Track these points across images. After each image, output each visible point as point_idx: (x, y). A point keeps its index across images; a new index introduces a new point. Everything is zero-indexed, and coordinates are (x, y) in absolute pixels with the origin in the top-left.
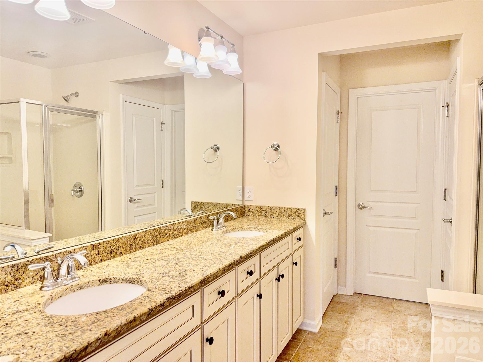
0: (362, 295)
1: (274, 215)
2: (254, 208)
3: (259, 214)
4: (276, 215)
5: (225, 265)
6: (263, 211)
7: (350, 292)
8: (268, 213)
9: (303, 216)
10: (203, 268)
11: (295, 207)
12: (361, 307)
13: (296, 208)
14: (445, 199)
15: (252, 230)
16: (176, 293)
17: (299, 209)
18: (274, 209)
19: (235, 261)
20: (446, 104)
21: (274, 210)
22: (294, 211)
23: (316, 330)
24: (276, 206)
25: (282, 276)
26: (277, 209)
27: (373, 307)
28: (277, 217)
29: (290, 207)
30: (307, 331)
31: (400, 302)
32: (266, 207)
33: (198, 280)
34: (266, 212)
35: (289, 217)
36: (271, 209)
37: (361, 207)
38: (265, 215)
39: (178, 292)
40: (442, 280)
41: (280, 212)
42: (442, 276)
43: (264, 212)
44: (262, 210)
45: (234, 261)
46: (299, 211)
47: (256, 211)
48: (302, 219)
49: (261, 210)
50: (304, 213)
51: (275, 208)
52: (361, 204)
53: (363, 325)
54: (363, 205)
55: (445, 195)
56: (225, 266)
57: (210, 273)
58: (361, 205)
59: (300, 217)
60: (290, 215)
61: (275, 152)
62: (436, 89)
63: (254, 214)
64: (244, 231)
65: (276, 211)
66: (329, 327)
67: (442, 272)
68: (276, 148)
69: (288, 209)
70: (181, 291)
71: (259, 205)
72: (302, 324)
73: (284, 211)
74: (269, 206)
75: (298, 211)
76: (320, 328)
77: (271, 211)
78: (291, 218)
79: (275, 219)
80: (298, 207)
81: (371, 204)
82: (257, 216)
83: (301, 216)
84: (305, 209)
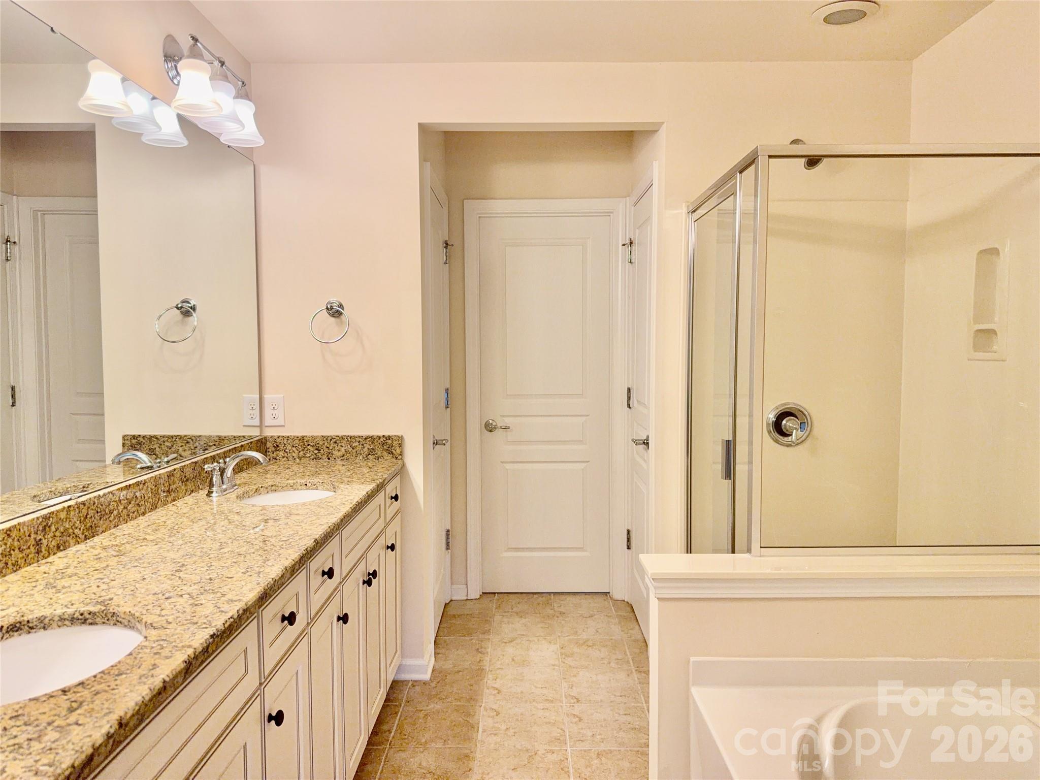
0: (496, 594)
1: (336, 453)
2: (289, 441)
3: (301, 453)
4: (340, 454)
5: (293, 560)
6: (309, 447)
7: (475, 594)
8: (322, 451)
9: (398, 451)
10: (248, 571)
11: (381, 434)
12: (497, 618)
13: (384, 436)
14: (629, 406)
15: (300, 488)
16: (224, 624)
17: (389, 437)
18: (337, 440)
19: (309, 549)
20: (628, 241)
21: (335, 442)
22: (379, 441)
23: (427, 676)
24: (341, 433)
25: (374, 574)
26: (342, 441)
27: (519, 614)
28: (342, 458)
29: (371, 434)
30: (408, 681)
31: (563, 597)
32: (317, 437)
33: (254, 594)
34: (317, 449)
35: (369, 454)
36: (329, 441)
37: (490, 428)
38: (316, 454)
39: (226, 621)
40: (629, 548)
41: (349, 446)
42: (629, 540)
43: (312, 449)
44: (308, 445)
45: (307, 549)
46: (390, 442)
47: (294, 449)
48: (397, 458)
49: (306, 444)
50: (399, 444)
51: (338, 438)
52: (491, 421)
53: (510, 650)
54: (494, 424)
55: (629, 398)
56: (294, 563)
57: (273, 579)
58: (492, 424)
59: (392, 453)
60: (372, 452)
61: (333, 319)
62: (612, 213)
63: (289, 455)
64: (280, 491)
65: (340, 444)
66: (448, 665)
67: (629, 532)
68: (335, 312)
69: (366, 439)
70: (231, 618)
71: (299, 433)
72: (400, 669)
73: (357, 444)
74: (323, 434)
75: (387, 441)
76: (433, 671)
77: (328, 446)
78: (374, 457)
79: (339, 461)
80: (386, 434)
81: (508, 421)
82: (295, 459)
83: (394, 452)
84: (402, 436)
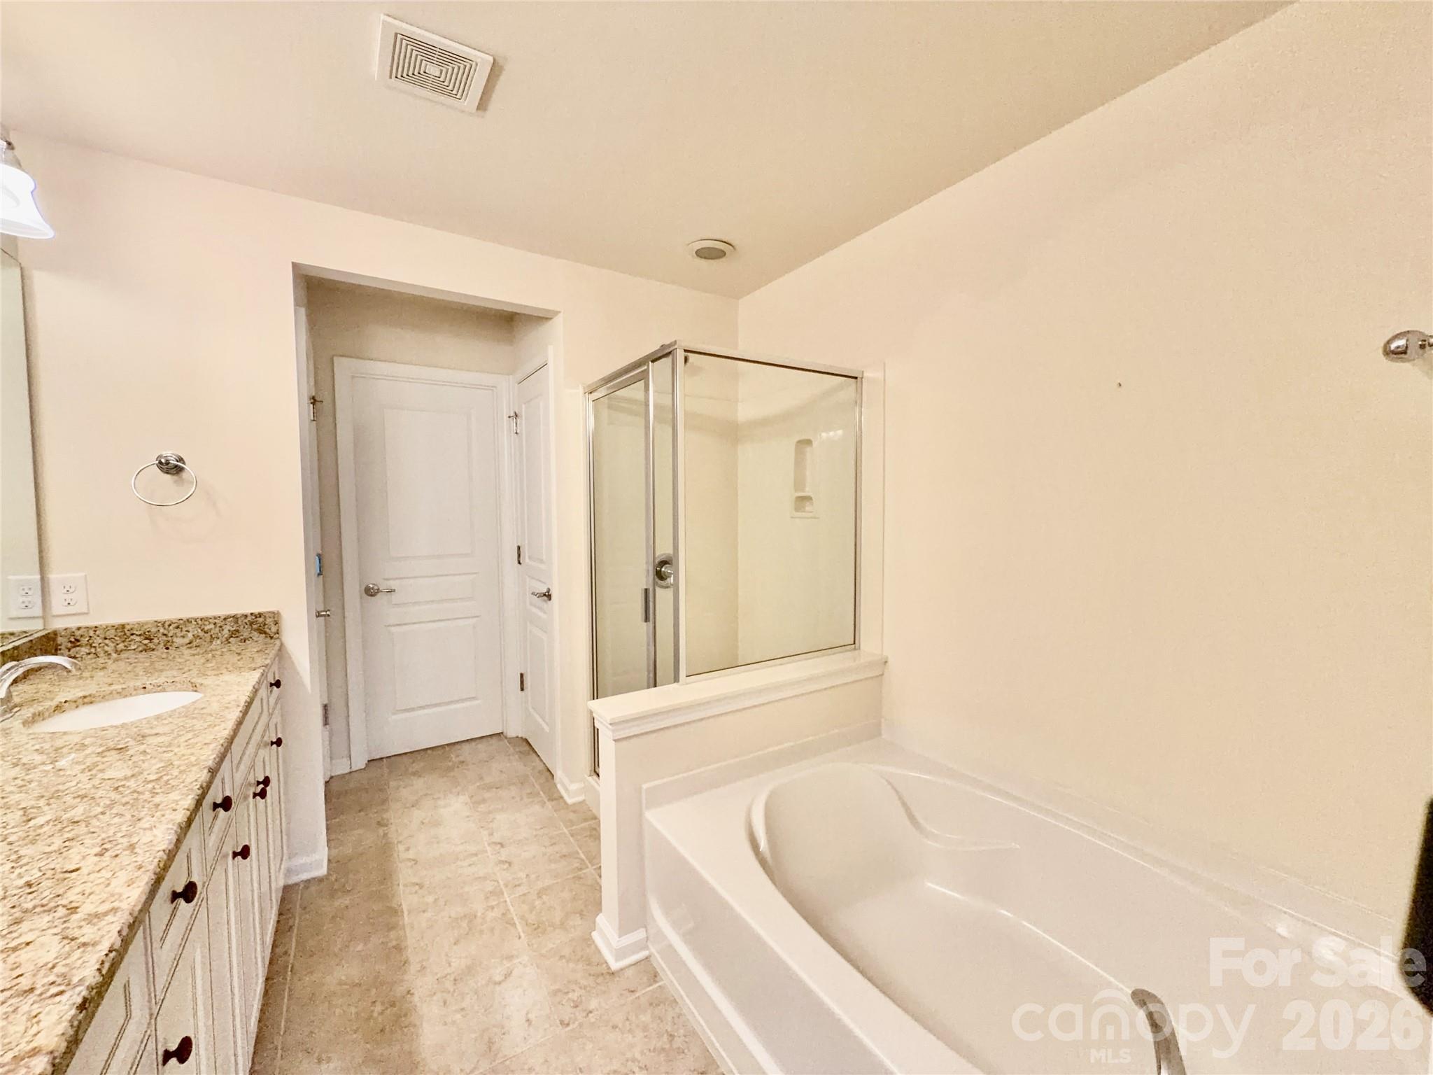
0: (384, 760)
1: (178, 641)
2: (97, 633)
3: (121, 646)
4: (187, 640)
5: (188, 810)
6: (132, 637)
7: (359, 763)
8: (156, 641)
9: (274, 629)
11: (248, 611)
12: (393, 784)
13: (252, 614)
14: (519, 563)
15: (135, 692)
17: (260, 615)
18: (181, 625)
19: (204, 785)
20: (512, 414)
21: (177, 627)
22: (246, 621)
23: (322, 871)
24: (185, 616)
25: (266, 781)
26: (188, 624)
27: (416, 774)
28: (189, 646)
29: (233, 612)
30: (297, 884)
31: (458, 747)
32: (147, 623)
33: (141, 889)
34: (146, 639)
35: (232, 637)
36: (167, 627)
37: (370, 592)
38: (145, 645)
39: (103, 963)
40: (522, 689)
41: (199, 631)
42: (522, 682)
43: (138, 639)
44: (132, 634)
45: (201, 787)
46: (260, 620)
47: (107, 641)
48: (272, 638)
49: (128, 633)
50: (275, 621)
51: (181, 622)
52: (371, 586)
54: (376, 588)
55: (519, 556)
56: (189, 813)
57: (164, 851)
58: (373, 589)
59: (265, 633)
60: (234, 634)
61: (168, 476)
62: (495, 387)
63: (98, 650)
64: (100, 702)
65: (184, 629)
66: (348, 850)
67: (522, 675)
68: (173, 468)
69: (225, 619)
70: (110, 951)
71: (117, 620)
72: (289, 872)
73: (212, 626)
74: (156, 619)
75: (258, 619)
76: (329, 861)
77: (166, 632)
78: (239, 639)
79: (187, 652)
80: (256, 611)
81: (393, 584)
82: (110, 654)
83: (268, 631)
84: (278, 611)
